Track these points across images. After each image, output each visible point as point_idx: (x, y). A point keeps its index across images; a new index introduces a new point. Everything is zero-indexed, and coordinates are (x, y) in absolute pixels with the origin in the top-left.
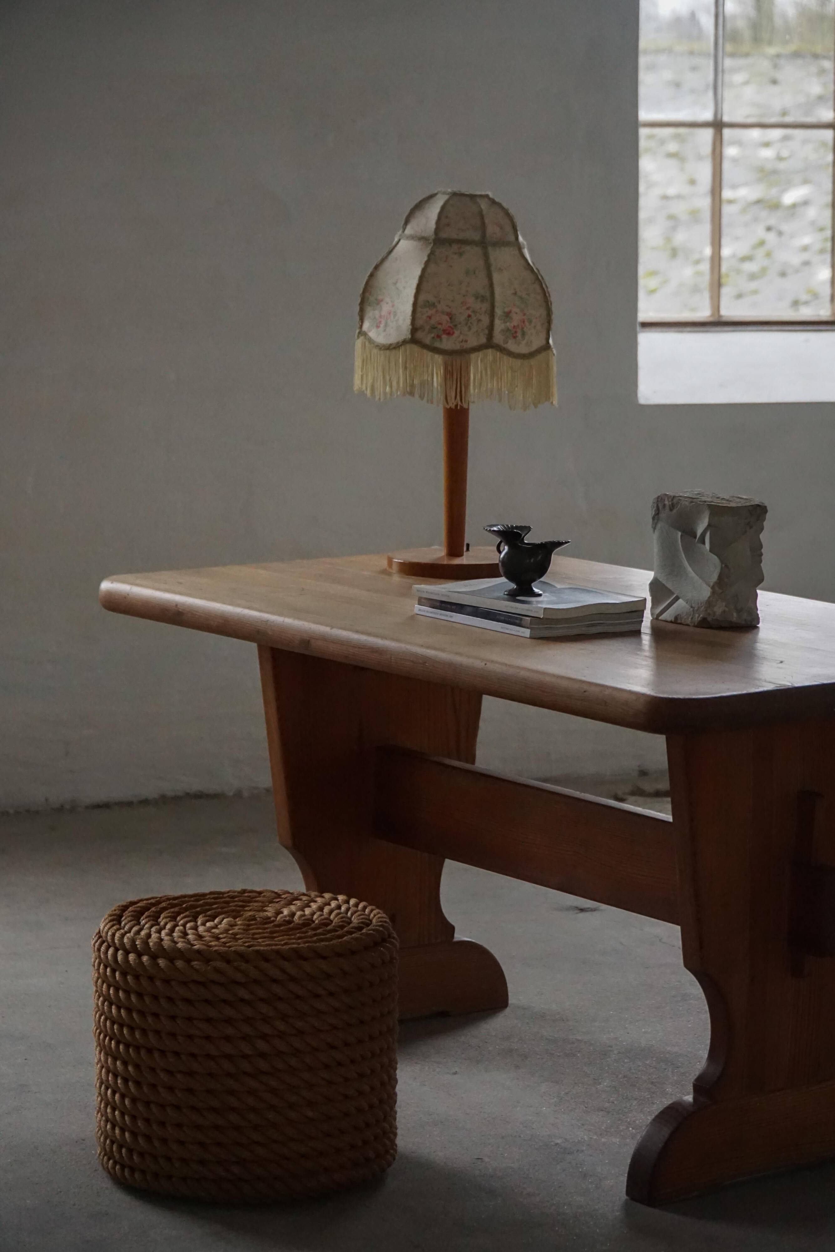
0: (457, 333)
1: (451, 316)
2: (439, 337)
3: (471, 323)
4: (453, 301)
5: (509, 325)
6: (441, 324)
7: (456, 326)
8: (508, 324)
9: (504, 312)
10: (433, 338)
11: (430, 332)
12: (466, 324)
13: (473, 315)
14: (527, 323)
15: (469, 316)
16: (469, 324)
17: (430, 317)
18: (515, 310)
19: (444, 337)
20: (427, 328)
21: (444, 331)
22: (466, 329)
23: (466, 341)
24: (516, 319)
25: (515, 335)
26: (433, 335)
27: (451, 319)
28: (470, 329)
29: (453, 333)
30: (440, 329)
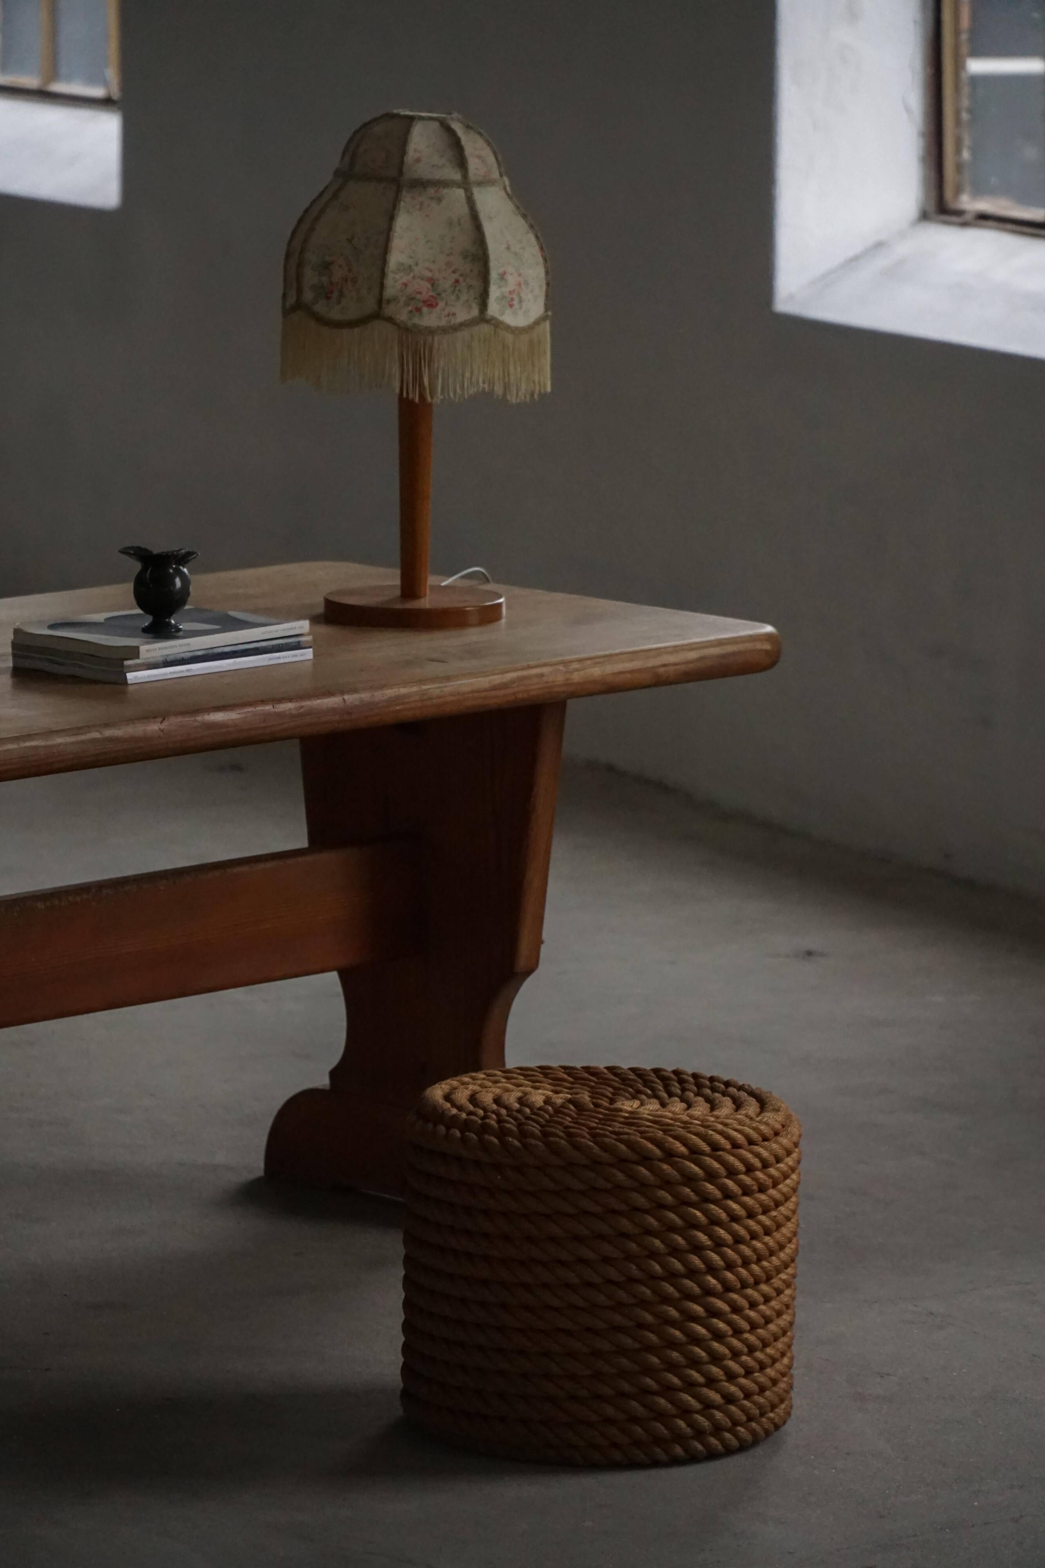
0: (441, 304)
1: (432, 281)
2: (418, 310)
3: (459, 290)
4: (434, 262)
5: (506, 290)
6: (420, 293)
7: (439, 294)
8: (503, 289)
9: (499, 274)
10: (411, 311)
11: (407, 304)
12: (453, 292)
13: (461, 279)
14: (523, 287)
15: (457, 281)
16: (457, 292)
17: (406, 285)
18: (510, 269)
19: (425, 310)
20: (403, 299)
21: (424, 302)
22: (453, 297)
23: (454, 314)
24: (512, 280)
25: (511, 303)
26: (410, 308)
27: (433, 285)
28: (458, 298)
29: (437, 304)
30: (419, 300)
